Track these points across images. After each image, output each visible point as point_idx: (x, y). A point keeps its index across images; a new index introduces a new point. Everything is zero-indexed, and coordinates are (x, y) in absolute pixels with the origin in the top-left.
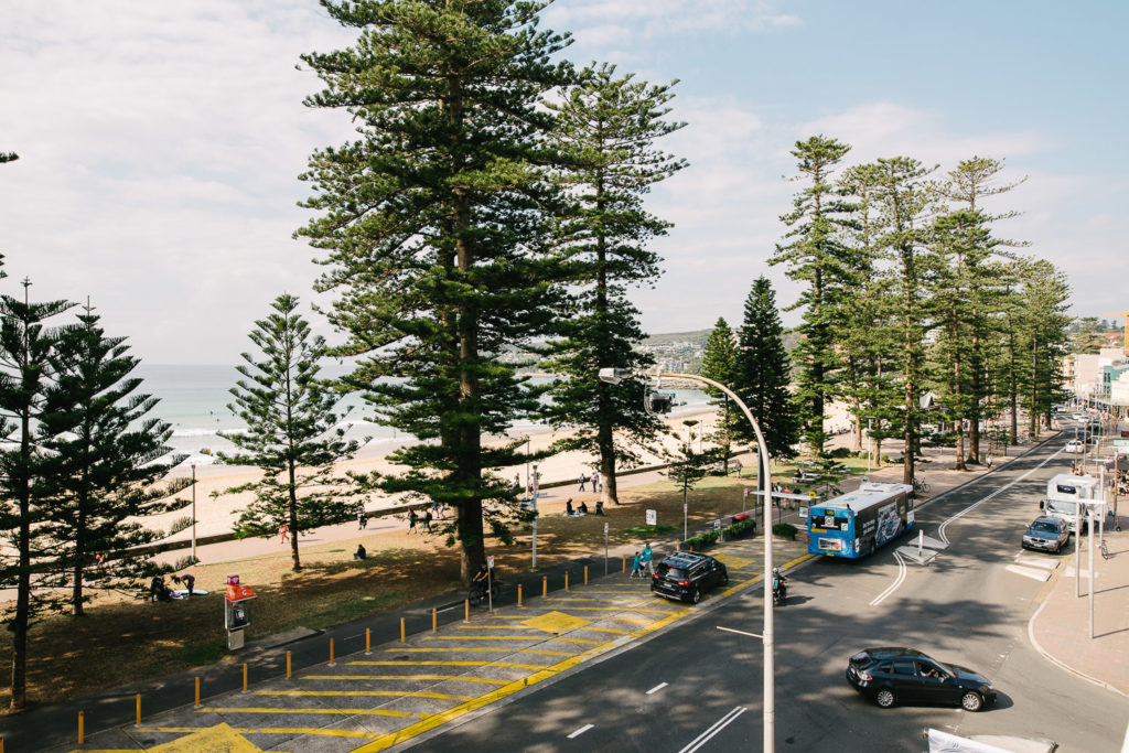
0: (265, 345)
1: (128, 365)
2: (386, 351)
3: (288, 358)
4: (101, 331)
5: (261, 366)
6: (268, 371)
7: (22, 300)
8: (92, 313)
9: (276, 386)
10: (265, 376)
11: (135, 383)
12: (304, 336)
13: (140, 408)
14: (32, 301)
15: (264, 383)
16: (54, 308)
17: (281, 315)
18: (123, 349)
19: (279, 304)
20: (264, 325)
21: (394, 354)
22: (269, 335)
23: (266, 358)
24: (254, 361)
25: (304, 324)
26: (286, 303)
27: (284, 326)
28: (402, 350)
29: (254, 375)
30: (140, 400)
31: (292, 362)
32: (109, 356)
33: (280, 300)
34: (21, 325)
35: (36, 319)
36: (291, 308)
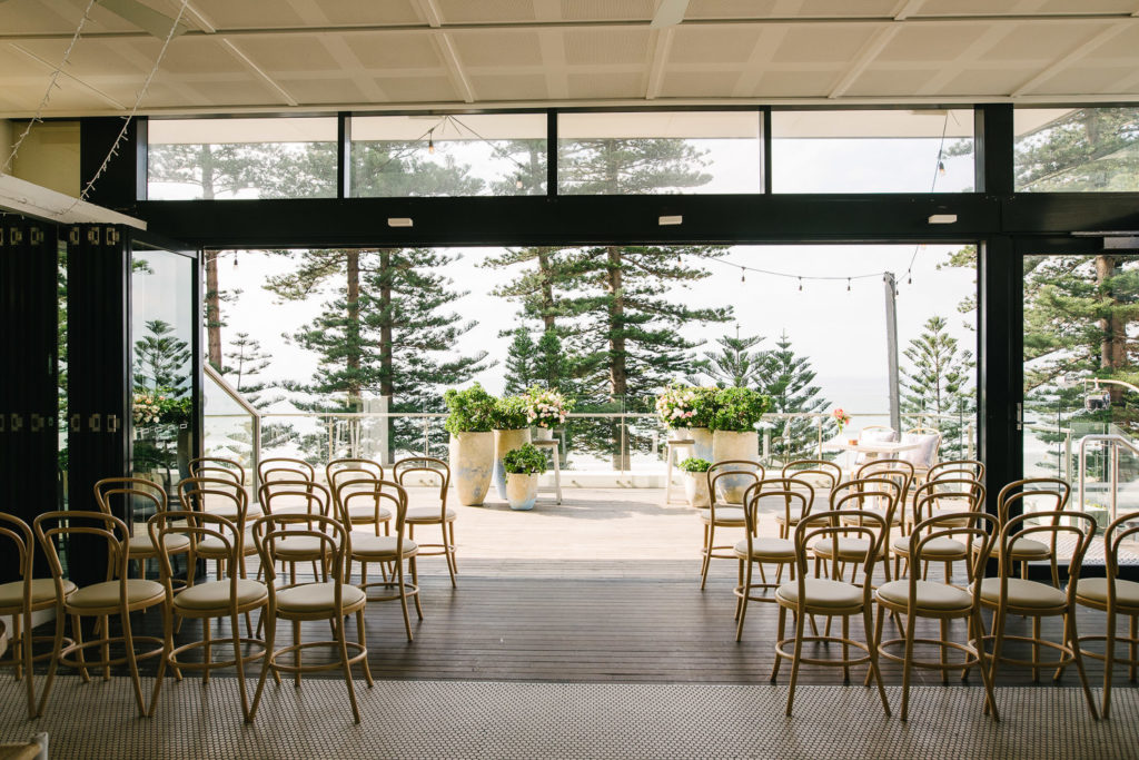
0: (918, 359)
1: (807, 378)
2: (1047, 361)
3: (939, 370)
4: (791, 354)
5: (914, 378)
6: (920, 381)
7: (734, 337)
8: (787, 341)
9: (928, 394)
10: (919, 386)
11: (813, 391)
12: (954, 350)
13: (818, 409)
14: (741, 338)
15: (917, 391)
16: (751, 341)
17: (931, 334)
18: (805, 367)
19: (929, 324)
20: (918, 343)
21: (1054, 365)
22: (921, 351)
23: (917, 371)
24: (908, 372)
25: (953, 341)
26: (937, 324)
27: (933, 343)
28: (1064, 361)
29: (909, 385)
30: (819, 403)
31: (941, 374)
32: (797, 370)
33: (930, 321)
34: (734, 352)
35: (742, 348)
36: (941, 327)
